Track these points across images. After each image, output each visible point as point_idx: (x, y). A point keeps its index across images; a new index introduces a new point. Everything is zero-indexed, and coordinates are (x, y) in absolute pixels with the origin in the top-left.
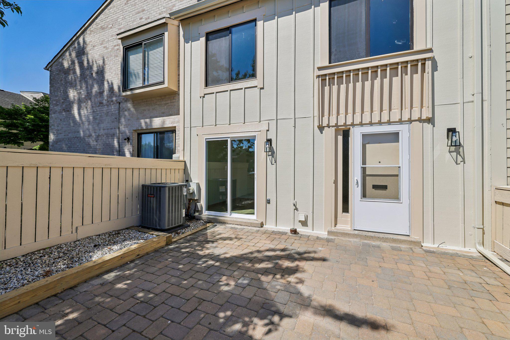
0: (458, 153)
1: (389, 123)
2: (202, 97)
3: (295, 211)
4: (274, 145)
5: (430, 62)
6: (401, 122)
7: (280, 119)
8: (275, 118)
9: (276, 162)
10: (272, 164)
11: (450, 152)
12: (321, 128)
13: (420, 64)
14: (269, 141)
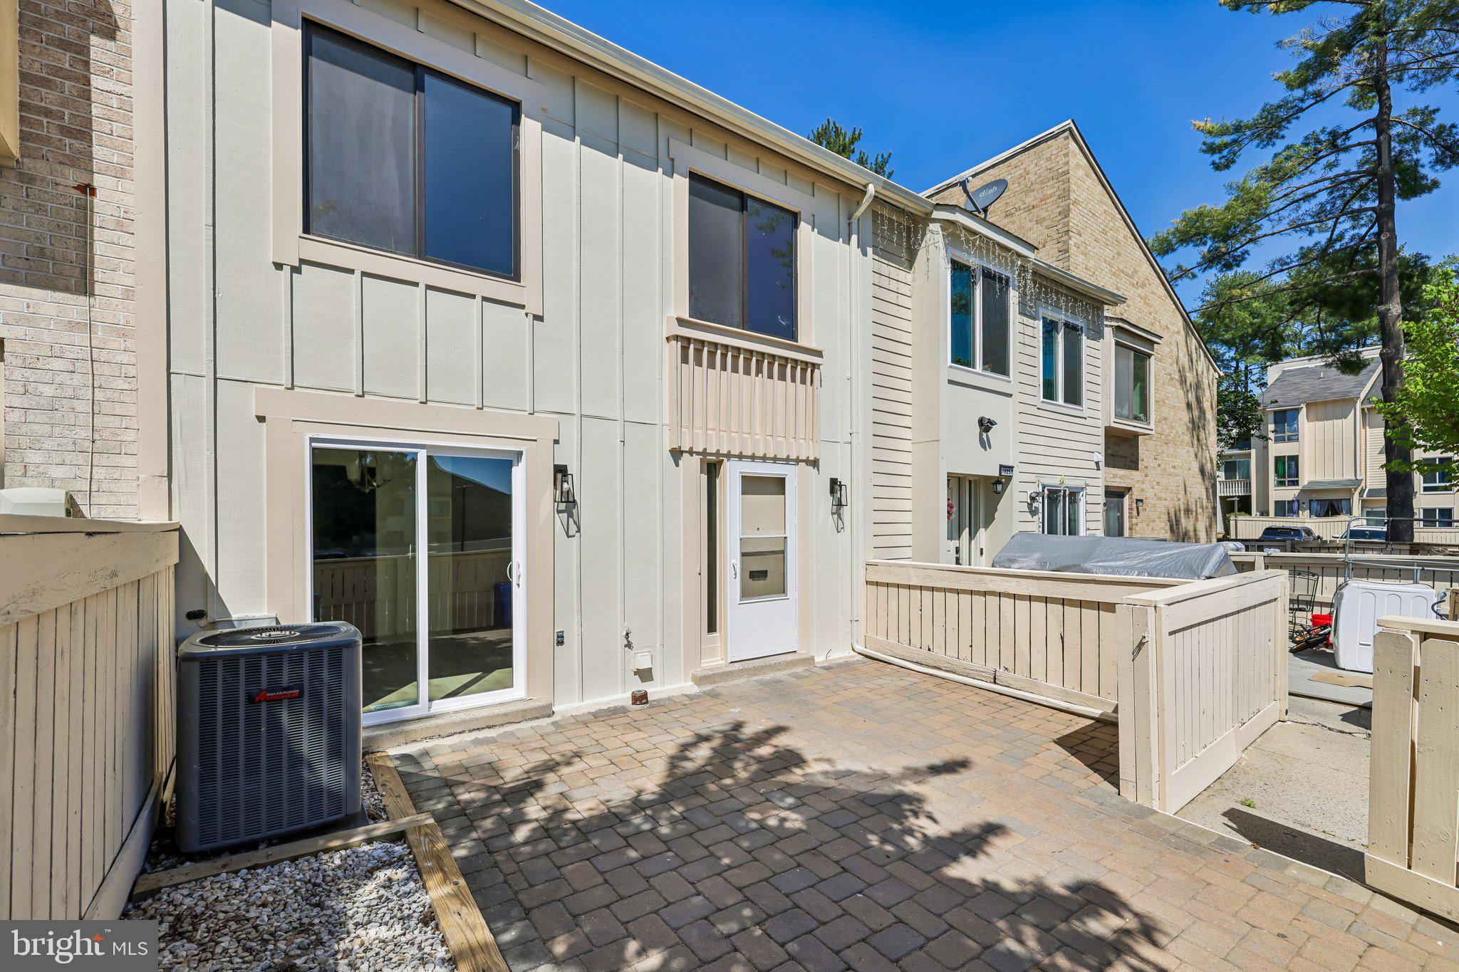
0: (840, 516)
1: (775, 459)
2: (287, 269)
3: (627, 649)
5: (819, 371)
6: (787, 460)
7: (587, 416)
8: (576, 411)
9: (579, 531)
10: (568, 536)
11: (833, 514)
12: (677, 454)
13: (809, 370)
14: (561, 472)
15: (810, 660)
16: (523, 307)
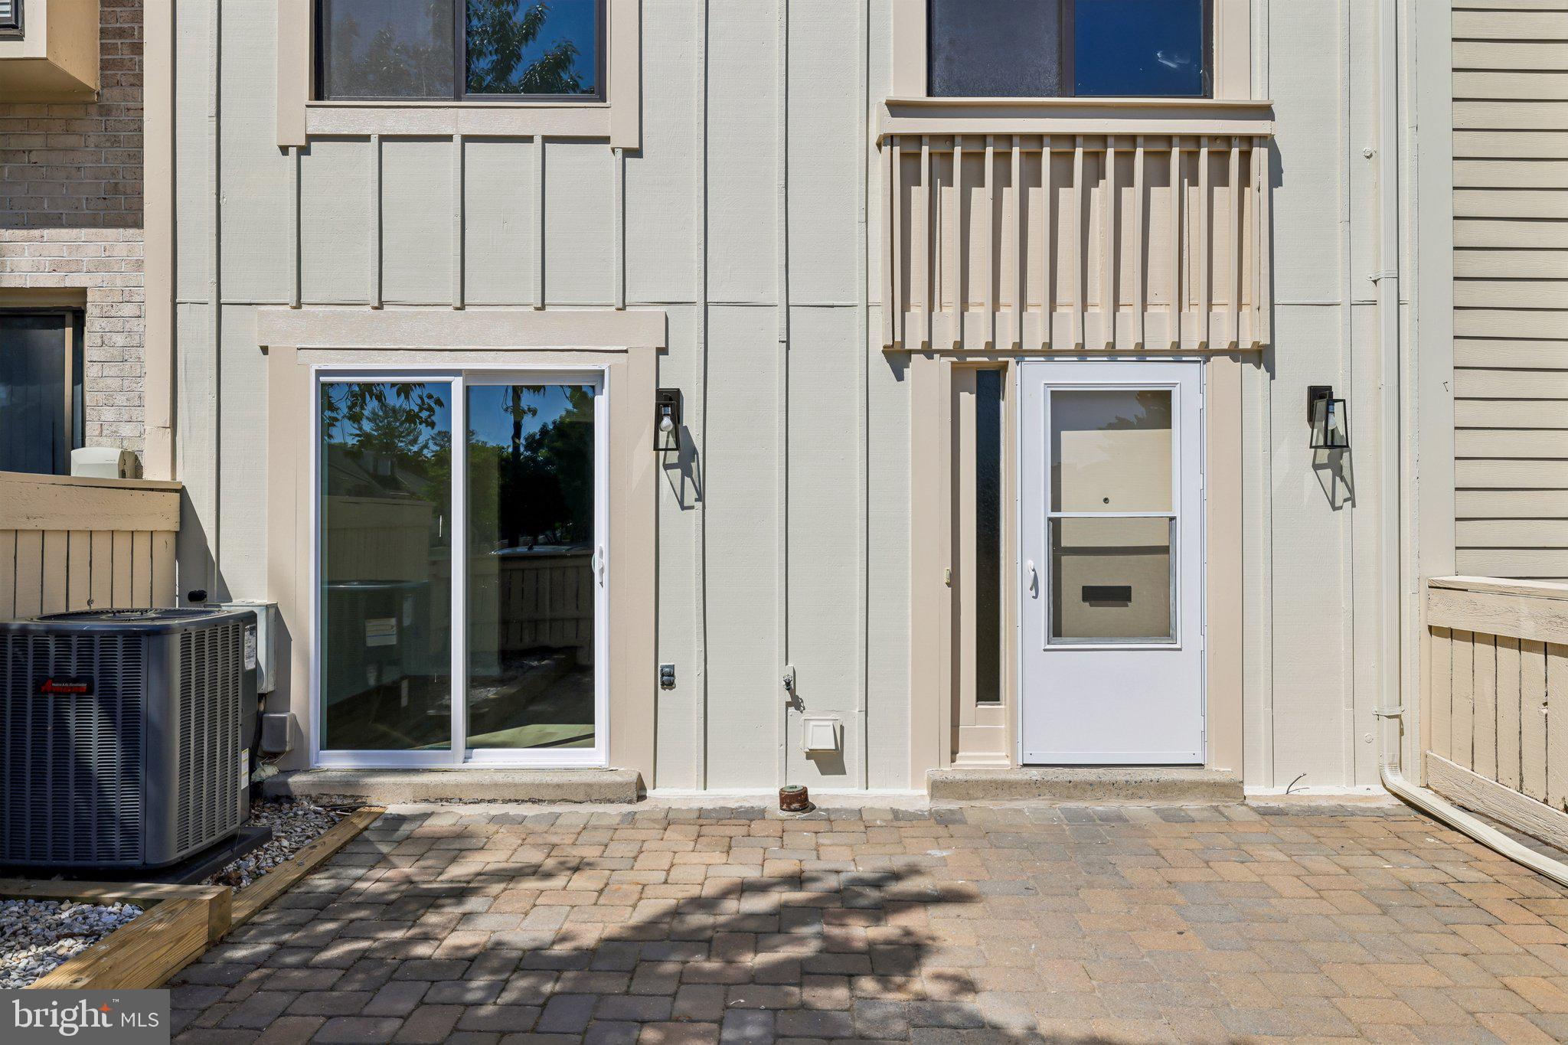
0: (1338, 472)
1: (1141, 354)
2: (293, 151)
3: (791, 710)
4: (691, 418)
5: (1264, 151)
6: (1176, 353)
7: (718, 304)
8: (697, 295)
9: (701, 497)
10: (683, 508)
11: (1316, 467)
12: (898, 358)
13: (1235, 152)
14: (669, 402)
15: (1232, 789)
16: (605, 140)
